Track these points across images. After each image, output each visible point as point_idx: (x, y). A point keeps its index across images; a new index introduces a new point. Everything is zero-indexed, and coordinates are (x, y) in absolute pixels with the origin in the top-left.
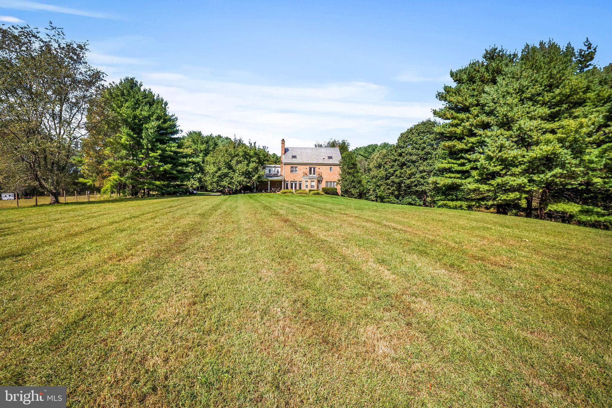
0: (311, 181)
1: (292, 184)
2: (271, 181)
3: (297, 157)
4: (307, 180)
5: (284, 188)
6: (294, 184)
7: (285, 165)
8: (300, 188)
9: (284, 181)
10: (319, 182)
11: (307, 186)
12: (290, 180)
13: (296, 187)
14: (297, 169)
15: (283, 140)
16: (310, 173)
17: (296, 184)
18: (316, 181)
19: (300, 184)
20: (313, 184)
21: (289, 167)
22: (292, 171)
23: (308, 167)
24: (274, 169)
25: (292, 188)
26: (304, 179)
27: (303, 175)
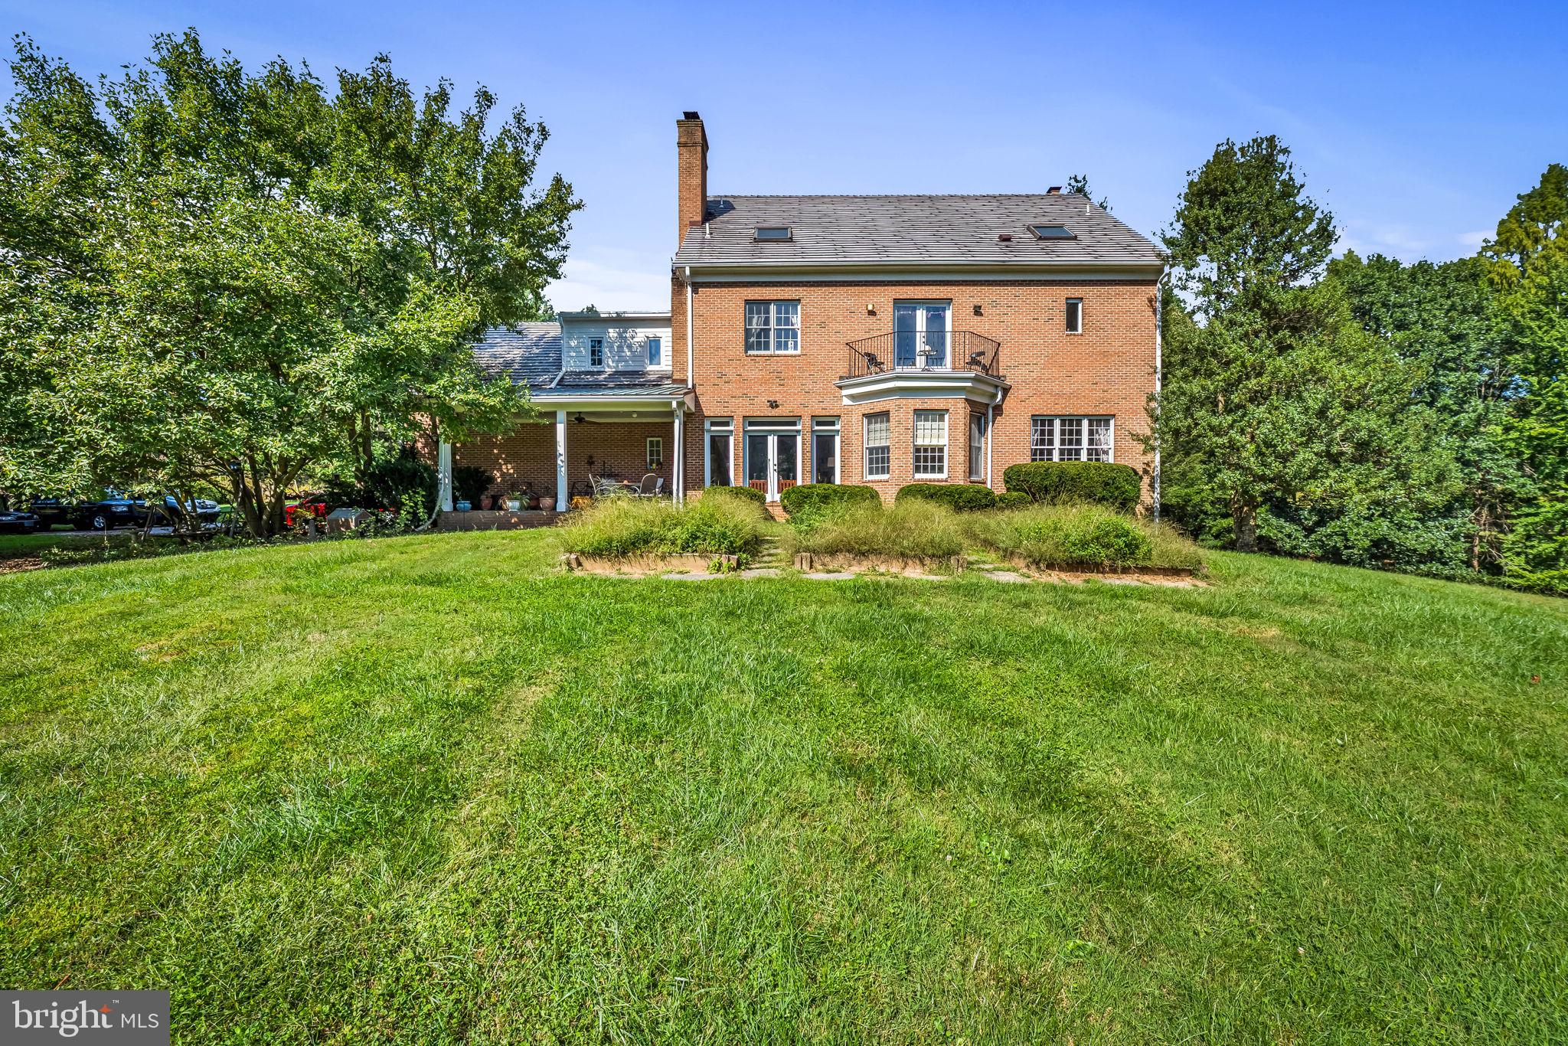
0: (918, 413)
1: (757, 445)
2: (577, 420)
3: (798, 233)
4: (879, 405)
5: (692, 482)
6: (772, 442)
7: (696, 287)
8: (825, 472)
9: (694, 419)
10: (981, 415)
11: (879, 459)
12: (740, 409)
13: (787, 471)
14: (797, 321)
15: (692, 116)
16: (905, 354)
17: (787, 446)
18: (958, 408)
19: (824, 448)
20: (936, 435)
21: (731, 303)
22: (756, 340)
23: (883, 299)
24: (612, 333)
25: (757, 469)
26: (852, 397)
27: (843, 370)
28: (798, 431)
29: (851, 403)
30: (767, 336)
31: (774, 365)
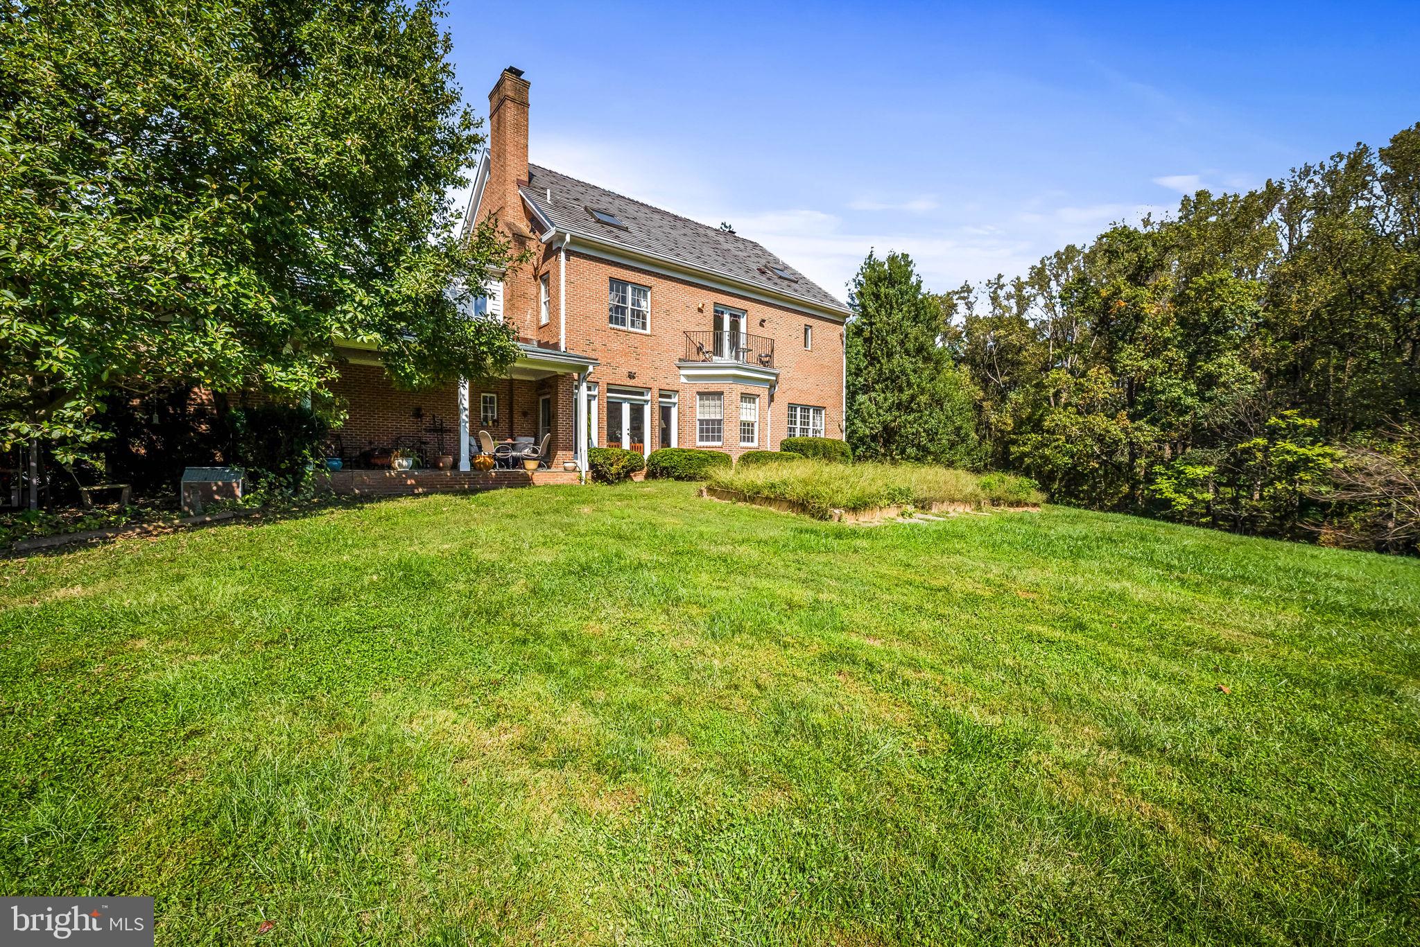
0: (742, 397)
1: (614, 411)
3: (625, 225)
6: (626, 408)
7: (568, 254)
8: (664, 437)
11: (710, 429)
12: (604, 376)
13: (637, 435)
14: (647, 305)
19: (664, 417)
20: (747, 413)
21: (598, 276)
22: (615, 316)
23: (708, 299)
26: (688, 377)
27: (681, 354)
28: (646, 401)
29: (686, 381)
30: (623, 313)
31: (633, 341)
